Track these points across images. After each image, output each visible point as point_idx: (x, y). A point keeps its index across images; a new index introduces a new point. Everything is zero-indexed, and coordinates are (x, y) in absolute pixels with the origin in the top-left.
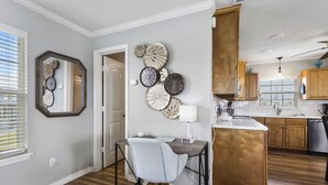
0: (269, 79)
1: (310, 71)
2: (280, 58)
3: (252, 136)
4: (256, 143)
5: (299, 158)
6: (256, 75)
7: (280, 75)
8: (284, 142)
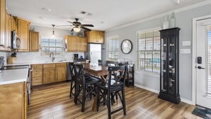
0: (48, 38)
1: (69, 36)
2: (54, 26)
3: (10, 89)
4: (15, 94)
5: (62, 86)
6: (37, 33)
7: (53, 36)
8: (55, 78)
